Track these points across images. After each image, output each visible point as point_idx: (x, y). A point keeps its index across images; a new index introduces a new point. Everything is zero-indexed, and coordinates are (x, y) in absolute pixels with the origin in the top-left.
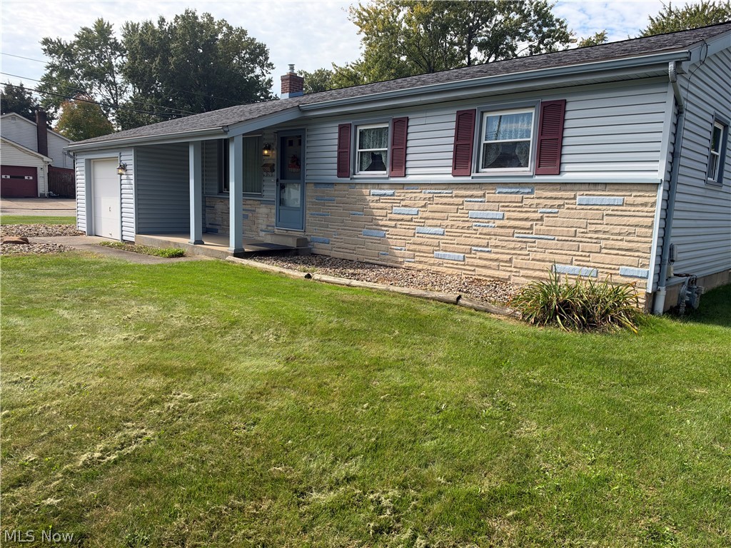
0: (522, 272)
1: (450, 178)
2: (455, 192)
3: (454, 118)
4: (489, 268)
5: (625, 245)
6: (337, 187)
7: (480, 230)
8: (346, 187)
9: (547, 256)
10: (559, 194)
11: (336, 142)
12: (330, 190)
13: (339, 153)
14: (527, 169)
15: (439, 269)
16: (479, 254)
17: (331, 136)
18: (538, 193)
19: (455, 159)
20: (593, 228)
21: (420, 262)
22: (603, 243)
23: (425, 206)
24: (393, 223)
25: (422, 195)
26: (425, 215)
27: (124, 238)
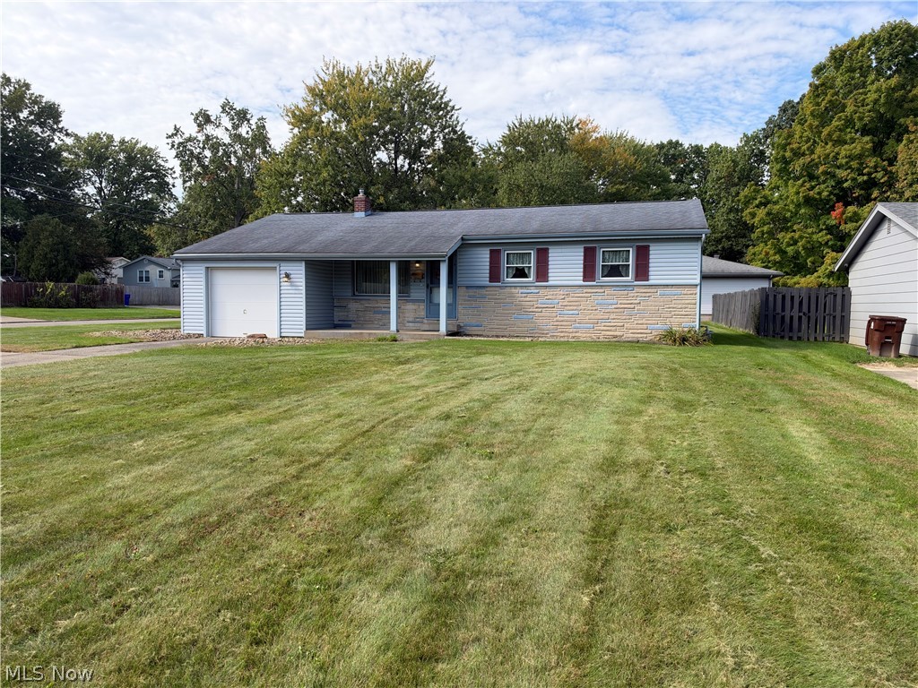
0: (631, 331)
1: (582, 283)
2: (585, 291)
3: (583, 250)
4: (610, 331)
5: (683, 313)
6: (488, 289)
7: (603, 310)
8: (497, 289)
9: (644, 321)
10: (649, 290)
11: (488, 260)
12: (483, 291)
13: (491, 267)
14: (630, 278)
15: (577, 334)
16: (603, 324)
17: (484, 256)
18: (636, 290)
19: (585, 272)
20: (668, 306)
21: (562, 332)
22: (673, 313)
23: (564, 299)
24: (540, 310)
25: (561, 292)
26: (565, 304)
27: (283, 335)
